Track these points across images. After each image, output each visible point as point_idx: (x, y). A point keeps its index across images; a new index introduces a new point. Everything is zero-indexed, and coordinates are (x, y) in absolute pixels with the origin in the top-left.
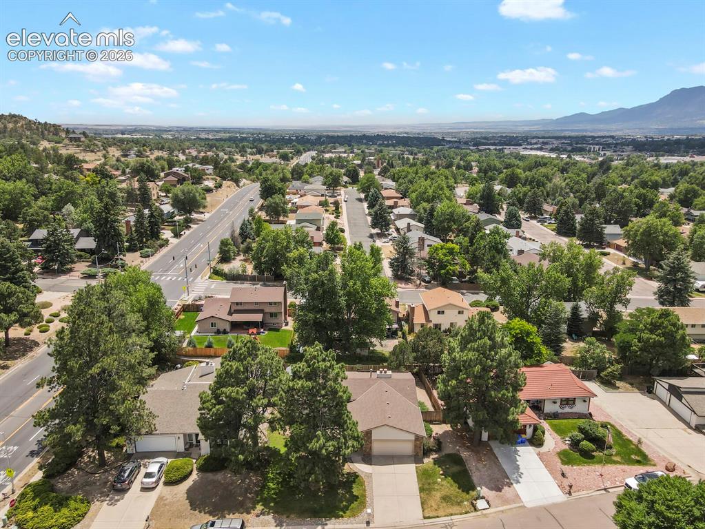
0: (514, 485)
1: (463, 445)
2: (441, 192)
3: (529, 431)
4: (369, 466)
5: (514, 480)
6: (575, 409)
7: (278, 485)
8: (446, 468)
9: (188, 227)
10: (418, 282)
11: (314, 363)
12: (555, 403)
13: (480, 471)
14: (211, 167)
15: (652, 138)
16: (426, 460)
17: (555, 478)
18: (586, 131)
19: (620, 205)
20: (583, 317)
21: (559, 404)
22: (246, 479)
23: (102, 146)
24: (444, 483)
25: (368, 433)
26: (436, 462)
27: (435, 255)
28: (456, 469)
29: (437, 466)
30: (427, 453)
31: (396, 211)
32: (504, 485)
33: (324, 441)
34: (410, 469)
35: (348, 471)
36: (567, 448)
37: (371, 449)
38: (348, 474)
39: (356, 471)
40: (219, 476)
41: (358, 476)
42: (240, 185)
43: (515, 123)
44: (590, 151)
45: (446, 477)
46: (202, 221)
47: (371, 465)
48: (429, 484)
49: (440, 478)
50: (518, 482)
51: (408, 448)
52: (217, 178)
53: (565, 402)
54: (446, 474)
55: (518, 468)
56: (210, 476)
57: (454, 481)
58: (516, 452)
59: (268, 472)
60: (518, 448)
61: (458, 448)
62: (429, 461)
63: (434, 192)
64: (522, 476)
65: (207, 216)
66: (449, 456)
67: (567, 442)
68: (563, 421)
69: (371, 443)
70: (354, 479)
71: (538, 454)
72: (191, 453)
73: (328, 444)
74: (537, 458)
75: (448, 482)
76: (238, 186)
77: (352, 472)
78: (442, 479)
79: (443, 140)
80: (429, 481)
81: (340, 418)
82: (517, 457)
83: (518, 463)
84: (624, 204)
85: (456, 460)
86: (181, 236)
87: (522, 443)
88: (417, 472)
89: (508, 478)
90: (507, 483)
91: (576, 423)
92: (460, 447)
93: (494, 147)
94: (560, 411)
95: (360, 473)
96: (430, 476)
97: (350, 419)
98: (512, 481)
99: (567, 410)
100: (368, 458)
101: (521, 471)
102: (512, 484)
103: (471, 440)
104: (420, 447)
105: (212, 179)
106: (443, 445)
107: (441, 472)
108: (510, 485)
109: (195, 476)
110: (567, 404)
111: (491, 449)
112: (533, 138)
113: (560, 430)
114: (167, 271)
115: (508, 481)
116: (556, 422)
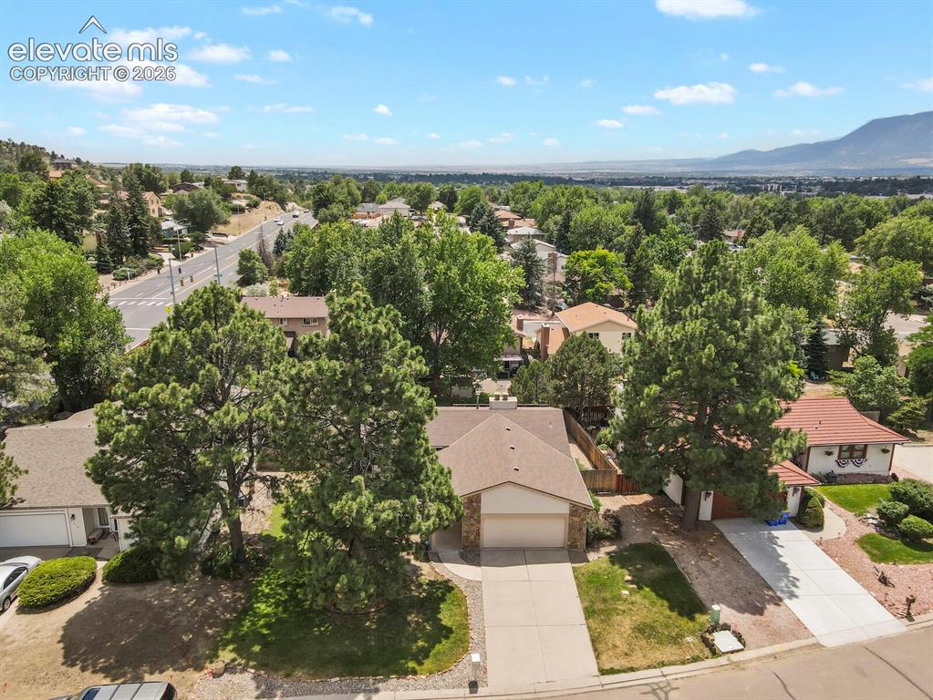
0: (787, 601)
1: (666, 529)
2: (579, 201)
3: (793, 501)
4: (474, 567)
5: (782, 591)
6: (866, 468)
7: (277, 607)
8: (637, 569)
9: (199, 249)
10: (550, 313)
11: (349, 319)
12: (829, 454)
13: (707, 576)
14: (244, 181)
15: (844, 179)
16: (592, 556)
17: (868, 588)
18: (757, 172)
19: (838, 222)
20: (828, 343)
21: (835, 457)
22: (207, 596)
23: (102, 175)
24: (637, 598)
25: (474, 501)
26: (614, 558)
27: (576, 267)
28: (655, 571)
29: (616, 567)
30: (594, 541)
31: (511, 232)
32: (765, 601)
33: (371, 497)
34: (562, 574)
35: (432, 579)
36: (874, 531)
37: (478, 534)
38: (431, 584)
39: (446, 577)
40: (150, 593)
41: (450, 589)
42: (287, 208)
43: (664, 163)
44: (766, 190)
45: (640, 588)
46: (222, 244)
47: (479, 565)
48: (605, 600)
49: (626, 588)
50: (792, 595)
51: (556, 532)
52: (252, 196)
53: (847, 454)
54: (639, 582)
55: (784, 569)
56: (130, 592)
57: (658, 595)
58: (773, 540)
59: (260, 583)
60: (775, 533)
61: (654, 533)
62: (598, 558)
63: (568, 200)
64: (798, 583)
65: (231, 238)
66: (637, 547)
67: (871, 521)
68: (848, 487)
69: (479, 522)
70: (444, 594)
71: (819, 543)
72: (100, 549)
73: (379, 506)
74: (818, 550)
75: (645, 597)
76: (284, 209)
77: (440, 579)
78: (632, 591)
79: (571, 180)
80: (603, 595)
81: (411, 453)
82: (778, 548)
83: (781, 559)
84: (844, 221)
85: (654, 554)
86: (184, 258)
87: (781, 523)
88: (576, 578)
89: (769, 588)
90: (771, 597)
91: (873, 490)
92: (657, 531)
93: (639, 187)
94: (838, 471)
95: (455, 582)
96: (604, 585)
97: (433, 461)
98: (779, 594)
99: (850, 468)
100: (472, 553)
101: (793, 573)
102: (780, 599)
103: (679, 520)
104: (580, 529)
105: (246, 198)
106: (624, 529)
107: (628, 578)
108: (777, 601)
109: (94, 593)
110: (851, 457)
111: (722, 536)
112: (690, 179)
113: (847, 503)
114: (151, 295)
115: (770, 593)
116: (835, 488)
